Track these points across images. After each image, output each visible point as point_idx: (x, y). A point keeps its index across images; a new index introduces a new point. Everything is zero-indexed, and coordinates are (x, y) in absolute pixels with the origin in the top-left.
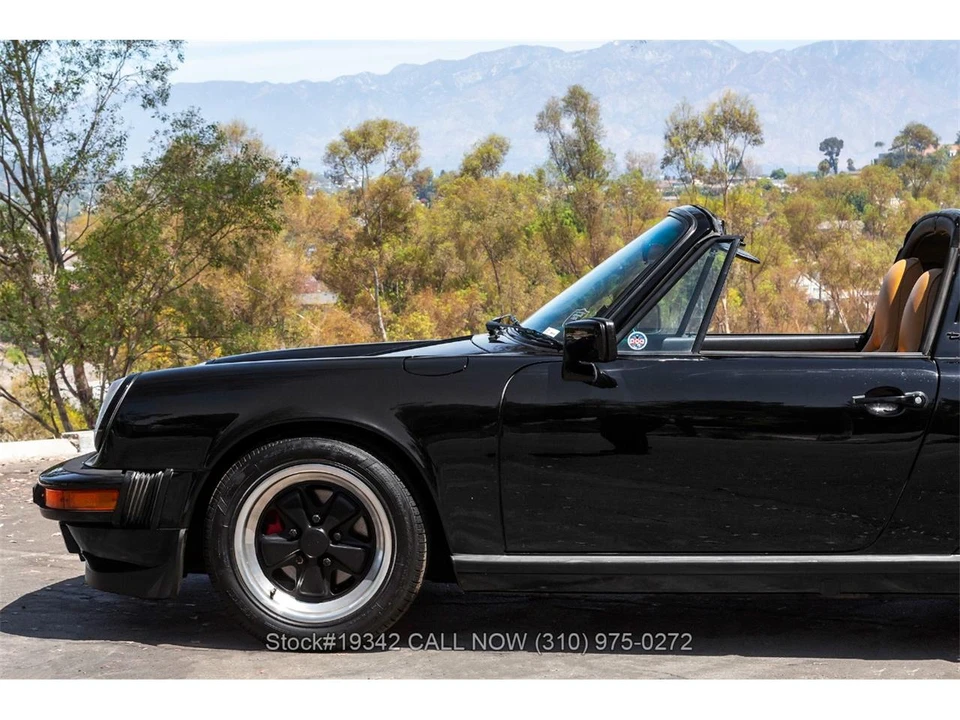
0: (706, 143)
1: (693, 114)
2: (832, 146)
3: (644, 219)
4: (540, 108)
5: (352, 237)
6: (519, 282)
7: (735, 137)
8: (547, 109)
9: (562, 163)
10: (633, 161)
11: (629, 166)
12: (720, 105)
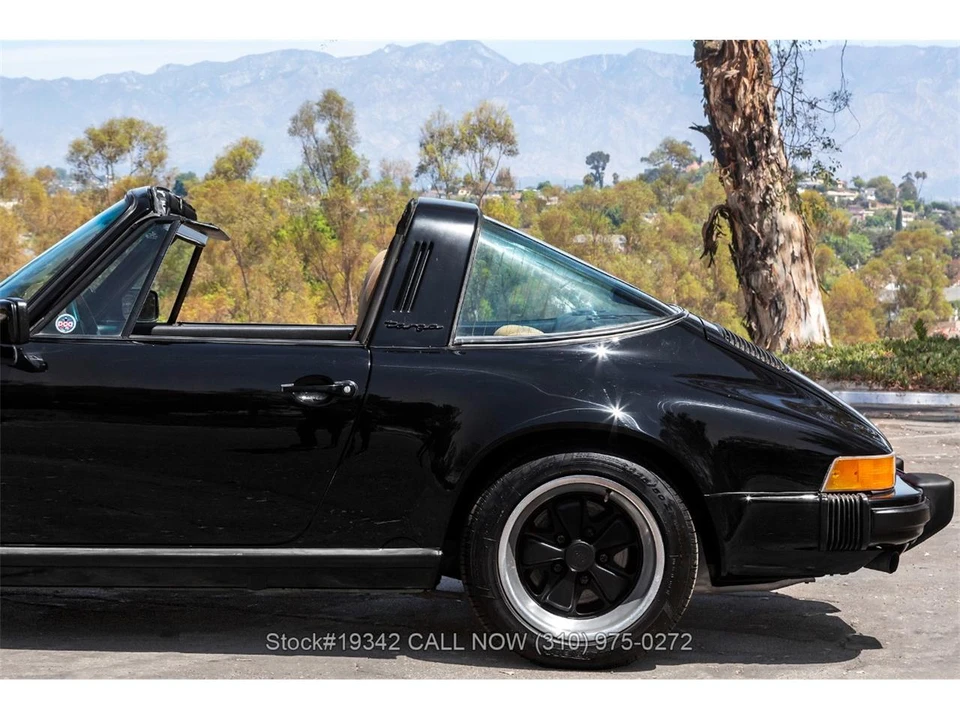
0: (461, 152)
1: (449, 122)
2: (598, 160)
4: (294, 111)
6: (268, 287)
7: (491, 147)
8: (302, 112)
9: (315, 169)
10: (388, 170)
11: (383, 174)
12: (476, 114)
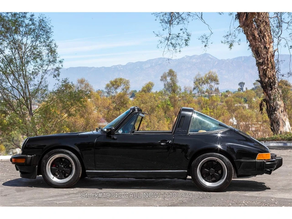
0: (205, 84)
1: (201, 76)
2: (242, 84)
3: (189, 104)
4: (162, 75)
5: (112, 108)
6: (155, 119)
7: (212, 82)
8: (163, 75)
9: (167, 89)
10: (186, 89)
11: (185, 90)
12: (208, 74)
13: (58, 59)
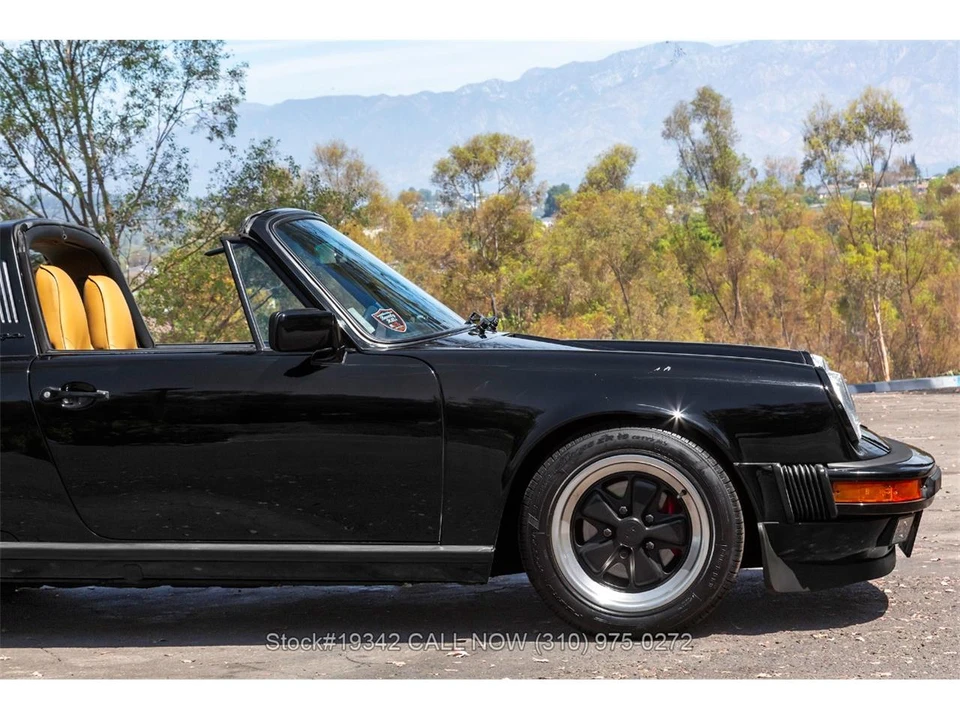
0: (849, 143)
1: (833, 111)
3: (785, 229)
4: (668, 113)
5: (466, 261)
6: (649, 302)
7: (881, 136)
8: (676, 113)
9: (693, 173)
10: (773, 167)
11: (768, 172)
12: (862, 101)
13: (224, 66)
